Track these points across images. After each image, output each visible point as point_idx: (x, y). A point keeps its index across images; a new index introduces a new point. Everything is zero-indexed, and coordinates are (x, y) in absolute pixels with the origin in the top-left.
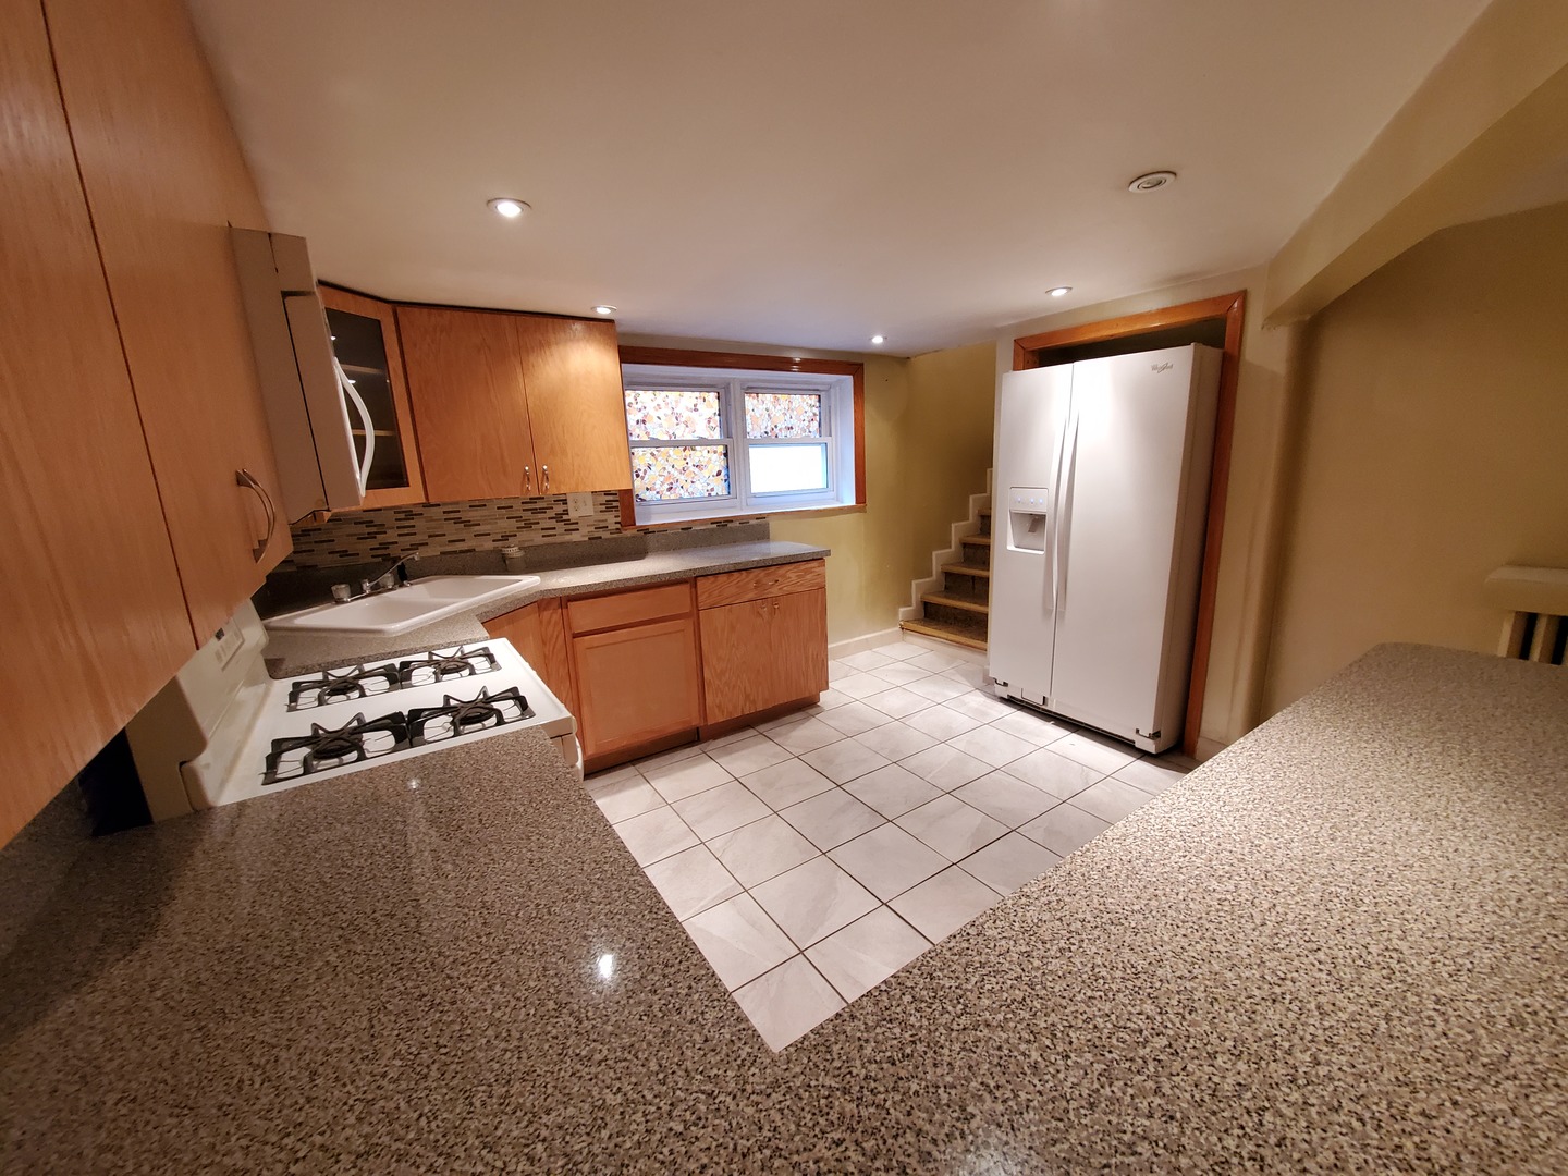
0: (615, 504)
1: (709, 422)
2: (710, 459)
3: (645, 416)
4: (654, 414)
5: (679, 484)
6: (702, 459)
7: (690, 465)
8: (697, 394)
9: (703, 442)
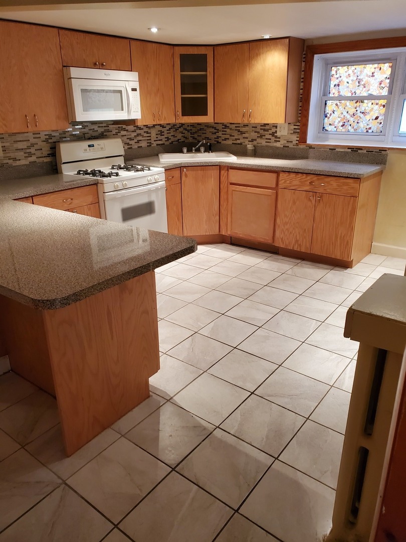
0: (298, 131)
1: (380, 84)
2: (373, 109)
3: (340, 82)
4: (345, 80)
5: (349, 123)
6: (367, 108)
7: (358, 112)
8: (376, 65)
9: (371, 97)
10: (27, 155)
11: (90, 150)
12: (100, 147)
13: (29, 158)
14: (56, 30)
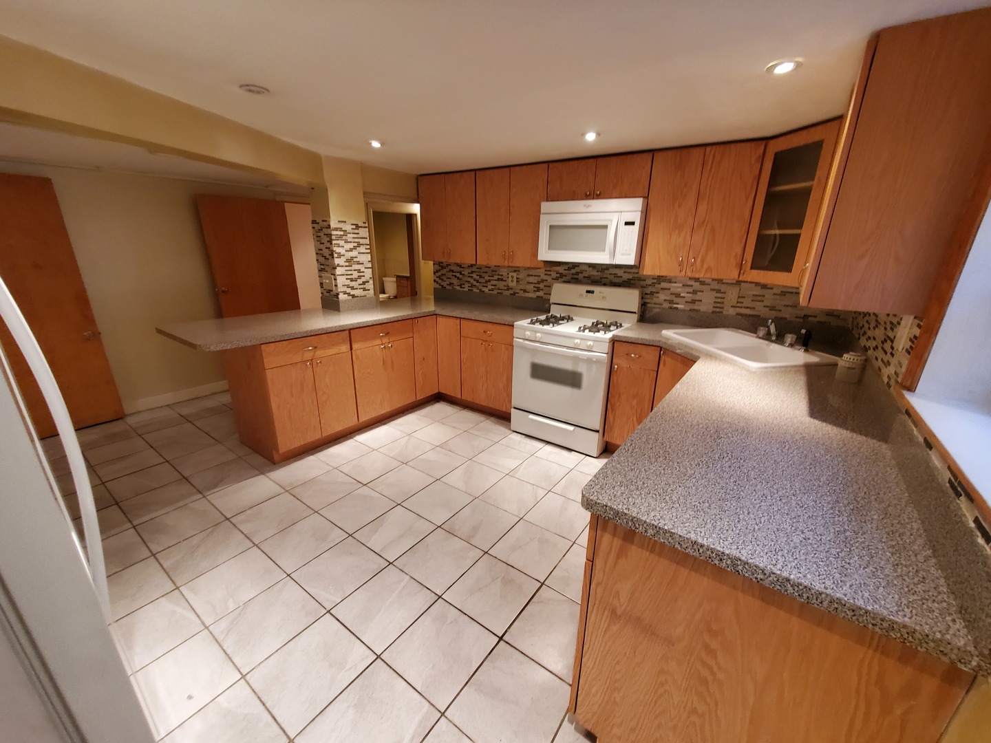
0: (914, 344)
10: (536, 289)
11: (587, 296)
12: (602, 295)
13: (537, 293)
14: (545, 166)
